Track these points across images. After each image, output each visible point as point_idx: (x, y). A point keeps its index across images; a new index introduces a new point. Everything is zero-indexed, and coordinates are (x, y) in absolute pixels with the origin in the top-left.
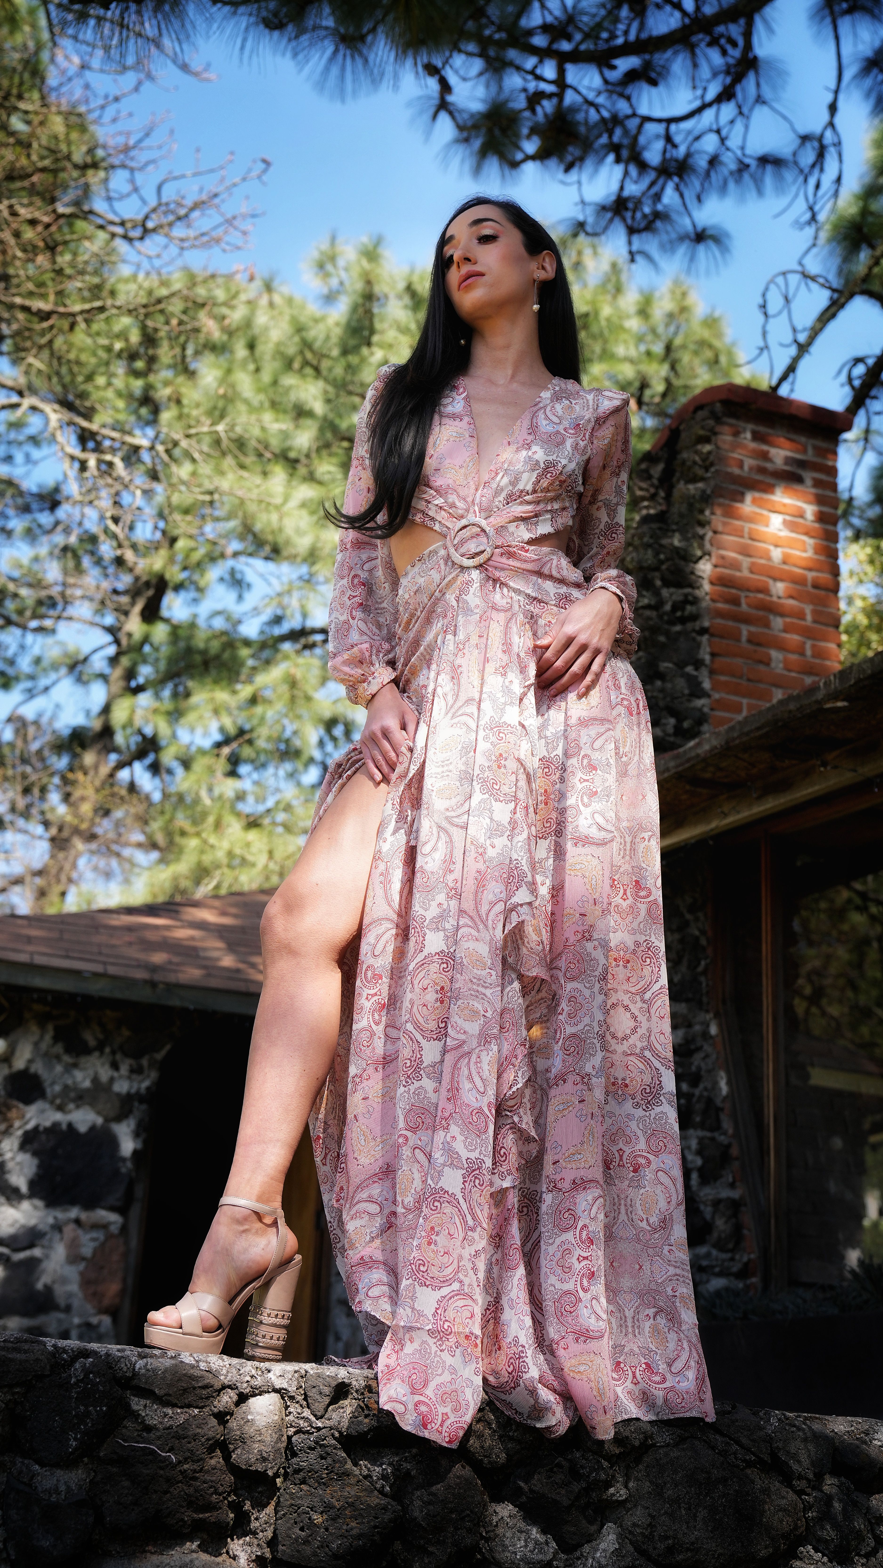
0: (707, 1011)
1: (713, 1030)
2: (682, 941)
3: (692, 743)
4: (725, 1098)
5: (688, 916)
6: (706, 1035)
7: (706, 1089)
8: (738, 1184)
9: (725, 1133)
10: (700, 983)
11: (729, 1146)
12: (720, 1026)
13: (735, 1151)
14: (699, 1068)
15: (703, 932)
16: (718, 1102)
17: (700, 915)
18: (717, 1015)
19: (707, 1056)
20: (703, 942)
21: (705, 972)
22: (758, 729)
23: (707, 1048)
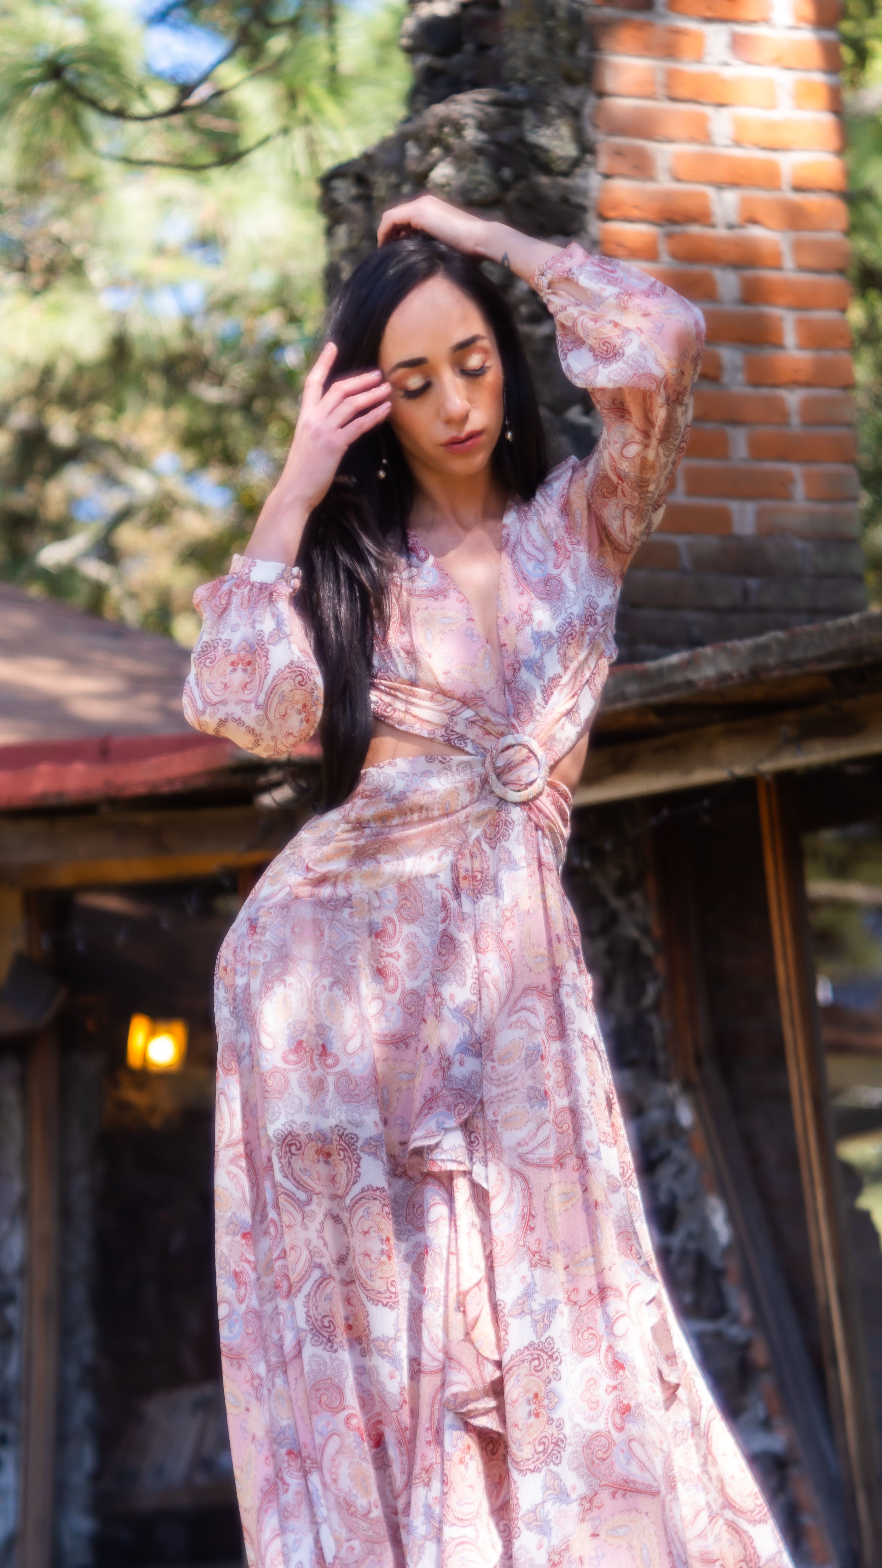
0: (668, 1079)
1: (686, 1116)
2: (610, 952)
3: (674, 659)
4: (727, 1250)
5: (616, 903)
6: (673, 1128)
7: (690, 1236)
8: (777, 1421)
9: (736, 1320)
10: (650, 1029)
11: (746, 1346)
12: (698, 1108)
13: (760, 1355)
14: (673, 1197)
15: (645, 930)
16: (716, 1258)
17: (637, 897)
18: (688, 1086)
19: (681, 1170)
20: (648, 948)
21: (656, 1007)
22: (820, 659)
23: (679, 1153)
